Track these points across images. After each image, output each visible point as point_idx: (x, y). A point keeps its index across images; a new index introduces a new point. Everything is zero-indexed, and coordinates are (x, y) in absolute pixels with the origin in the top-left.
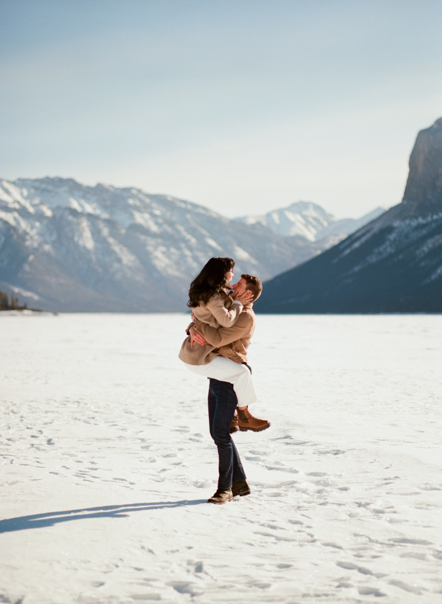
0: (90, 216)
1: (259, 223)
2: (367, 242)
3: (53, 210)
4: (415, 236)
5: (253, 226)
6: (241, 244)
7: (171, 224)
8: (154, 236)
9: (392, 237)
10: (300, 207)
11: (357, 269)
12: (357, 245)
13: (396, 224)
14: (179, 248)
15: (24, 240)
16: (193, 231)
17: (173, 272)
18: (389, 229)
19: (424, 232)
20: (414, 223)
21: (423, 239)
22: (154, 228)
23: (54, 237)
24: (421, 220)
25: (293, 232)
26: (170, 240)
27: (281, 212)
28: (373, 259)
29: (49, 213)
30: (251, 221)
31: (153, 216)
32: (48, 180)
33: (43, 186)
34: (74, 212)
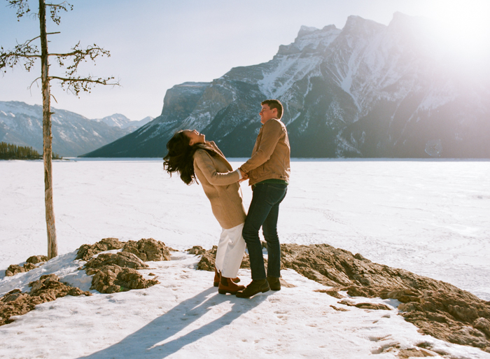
0: (32, 117)
1: (102, 122)
2: (149, 130)
3: (16, 115)
4: (168, 128)
5: (99, 123)
6: (95, 130)
7: (67, 122)
8: (60, 126)
9: (158, 128)
10: (116, 116)
11: (146, 140)
12: (145, 131)
13: (160, 124)
14: (70, 131)
15: (4, 126)
16: (76, 125)
17: (68, 140)
18: (157, 126)
19: (171, 127)
20: (167, 123)
21: (171, 130)
22: (60, 123)
23: (17, 126)
24: (169, 122)
25: (115, 125)
26: (66, 127)
27: (109, 117)
28: (152, 137)
29: (14, 116)
30: (99, 121)
31: (59, 118)
32: (13, 102)
33: (11, 105)
34: (25, 116)
